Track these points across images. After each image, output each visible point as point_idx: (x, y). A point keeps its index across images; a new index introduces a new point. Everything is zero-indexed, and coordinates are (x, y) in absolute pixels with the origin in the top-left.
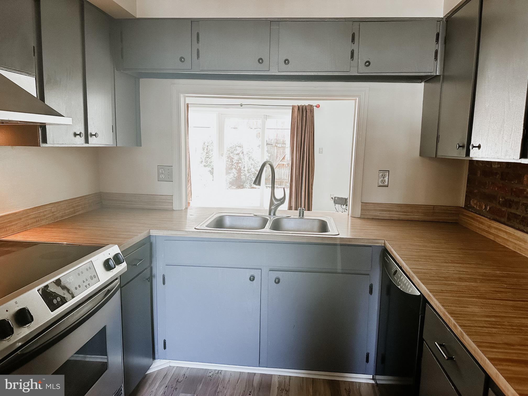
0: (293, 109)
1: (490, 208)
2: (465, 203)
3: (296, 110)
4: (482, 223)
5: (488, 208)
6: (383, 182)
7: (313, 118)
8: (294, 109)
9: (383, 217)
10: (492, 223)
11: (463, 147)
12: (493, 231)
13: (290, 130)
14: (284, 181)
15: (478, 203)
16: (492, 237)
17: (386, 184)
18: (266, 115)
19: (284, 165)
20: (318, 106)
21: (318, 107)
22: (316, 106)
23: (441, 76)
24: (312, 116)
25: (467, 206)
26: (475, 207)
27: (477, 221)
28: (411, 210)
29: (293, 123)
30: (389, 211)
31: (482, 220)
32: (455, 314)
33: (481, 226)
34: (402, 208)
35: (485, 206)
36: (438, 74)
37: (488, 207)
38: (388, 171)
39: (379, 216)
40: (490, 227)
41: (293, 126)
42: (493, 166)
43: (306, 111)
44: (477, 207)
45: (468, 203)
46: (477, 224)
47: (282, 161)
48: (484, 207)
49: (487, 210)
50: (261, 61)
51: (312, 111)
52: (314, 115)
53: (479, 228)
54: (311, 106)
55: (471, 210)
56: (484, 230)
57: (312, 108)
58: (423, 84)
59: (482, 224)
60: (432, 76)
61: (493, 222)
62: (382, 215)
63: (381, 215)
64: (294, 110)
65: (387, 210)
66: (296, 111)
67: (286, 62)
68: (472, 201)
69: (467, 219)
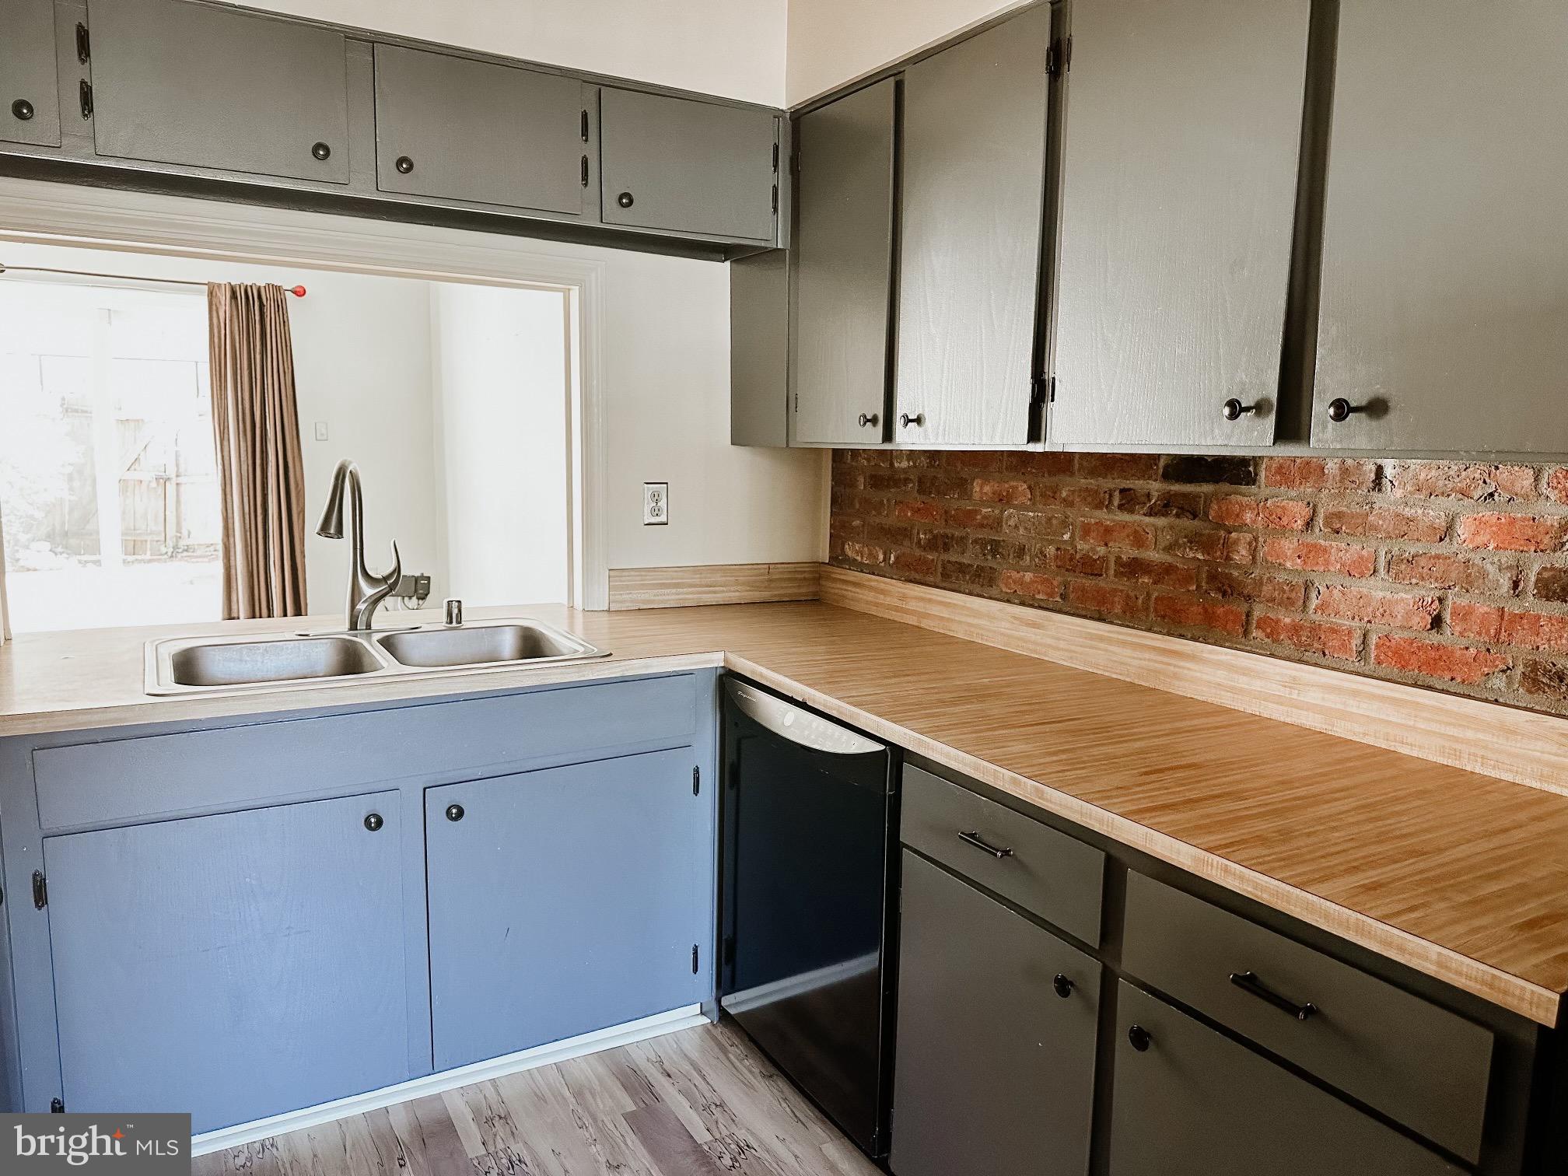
0: (211, 294)
1: (897, 558)
2: (830, 552)
3: (224, 298)
4: (882, 592)
5: (892, 559)
6: (657, 512)
7: (286, 328)
8: (214, 294)
9: (662, 602)
10: (911, 590)
11: (874, 420)
12: (912, 605)
13: (208, 365)
14: (149, 538)
15: (866, 549)
16: (911, 620)
17: (663, 519)
18: (109, 310)
19: (144, 484)
20: (300, 292)
21: (302, 293)
22: (295, 292)
23: (787, 252)
24: (284, 322)
25: (838, 558)
26: (859, 558)
27: (871, 588)
28: (724, 578)
29: (216, 340)
30: (677, 586)
31: (882, 586)
32: (1001, 760)
33: (881, 598)
34: (703, 576)
35: (885, 554)
36: (780, 246)
37: (892, 555)
38: (665, 485)
39: (653, 602)
40: (903, 598)
41: (217, 349)
42: (896, 465)
43: (261, 306)
44: (862, 558)
45: (840, 551)
46: (869, 596)
47: (133, 467)
48: (881, 557)
49: (891, 562)
50: (321, 151)
51: (281, 307)
52: (287, 317)
53: (877, 605)
54: (278, 288)
55: (847, 567)
56: (890, 608)
57: (283, 297)
58: (728, 263)
59: (881, 594)
60: (766, 248)
61: (911, 586)
62: (660, 598)
63: (657, 598)
64: (214, 300)
65: (670, 584)
66: (223, 303)
67: (405, 165)
68: (847, 546)
69: (844, 587)
